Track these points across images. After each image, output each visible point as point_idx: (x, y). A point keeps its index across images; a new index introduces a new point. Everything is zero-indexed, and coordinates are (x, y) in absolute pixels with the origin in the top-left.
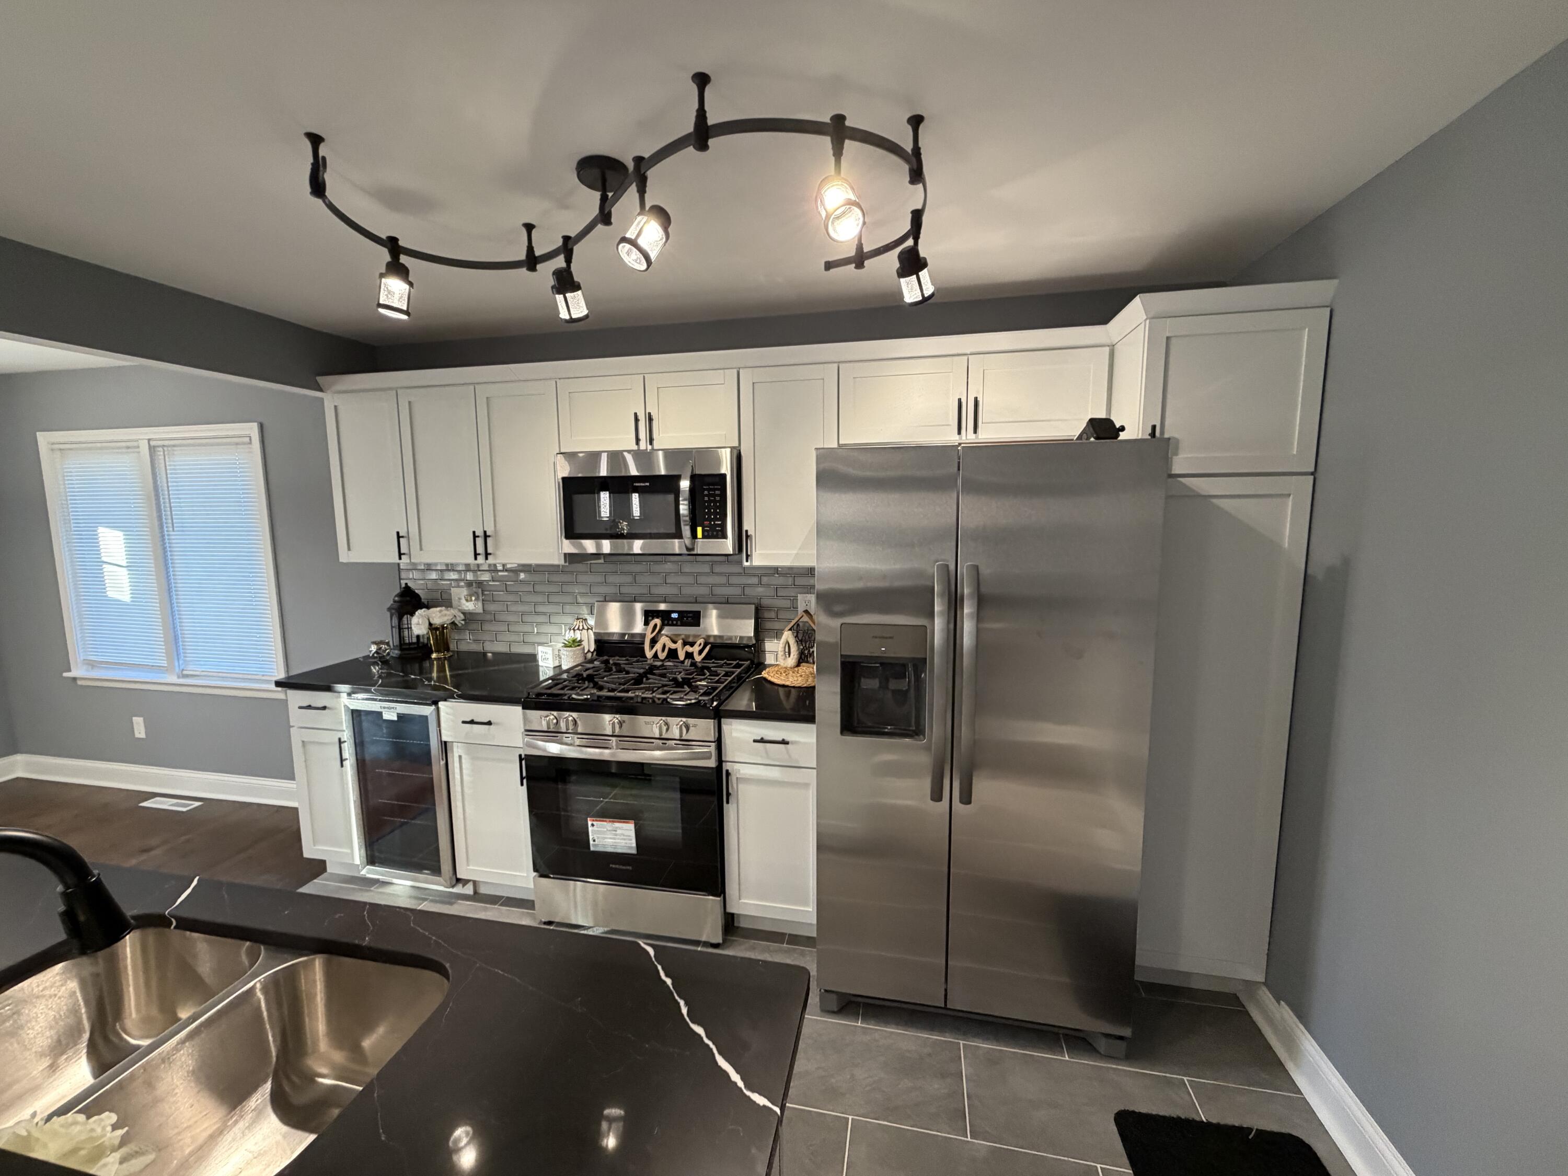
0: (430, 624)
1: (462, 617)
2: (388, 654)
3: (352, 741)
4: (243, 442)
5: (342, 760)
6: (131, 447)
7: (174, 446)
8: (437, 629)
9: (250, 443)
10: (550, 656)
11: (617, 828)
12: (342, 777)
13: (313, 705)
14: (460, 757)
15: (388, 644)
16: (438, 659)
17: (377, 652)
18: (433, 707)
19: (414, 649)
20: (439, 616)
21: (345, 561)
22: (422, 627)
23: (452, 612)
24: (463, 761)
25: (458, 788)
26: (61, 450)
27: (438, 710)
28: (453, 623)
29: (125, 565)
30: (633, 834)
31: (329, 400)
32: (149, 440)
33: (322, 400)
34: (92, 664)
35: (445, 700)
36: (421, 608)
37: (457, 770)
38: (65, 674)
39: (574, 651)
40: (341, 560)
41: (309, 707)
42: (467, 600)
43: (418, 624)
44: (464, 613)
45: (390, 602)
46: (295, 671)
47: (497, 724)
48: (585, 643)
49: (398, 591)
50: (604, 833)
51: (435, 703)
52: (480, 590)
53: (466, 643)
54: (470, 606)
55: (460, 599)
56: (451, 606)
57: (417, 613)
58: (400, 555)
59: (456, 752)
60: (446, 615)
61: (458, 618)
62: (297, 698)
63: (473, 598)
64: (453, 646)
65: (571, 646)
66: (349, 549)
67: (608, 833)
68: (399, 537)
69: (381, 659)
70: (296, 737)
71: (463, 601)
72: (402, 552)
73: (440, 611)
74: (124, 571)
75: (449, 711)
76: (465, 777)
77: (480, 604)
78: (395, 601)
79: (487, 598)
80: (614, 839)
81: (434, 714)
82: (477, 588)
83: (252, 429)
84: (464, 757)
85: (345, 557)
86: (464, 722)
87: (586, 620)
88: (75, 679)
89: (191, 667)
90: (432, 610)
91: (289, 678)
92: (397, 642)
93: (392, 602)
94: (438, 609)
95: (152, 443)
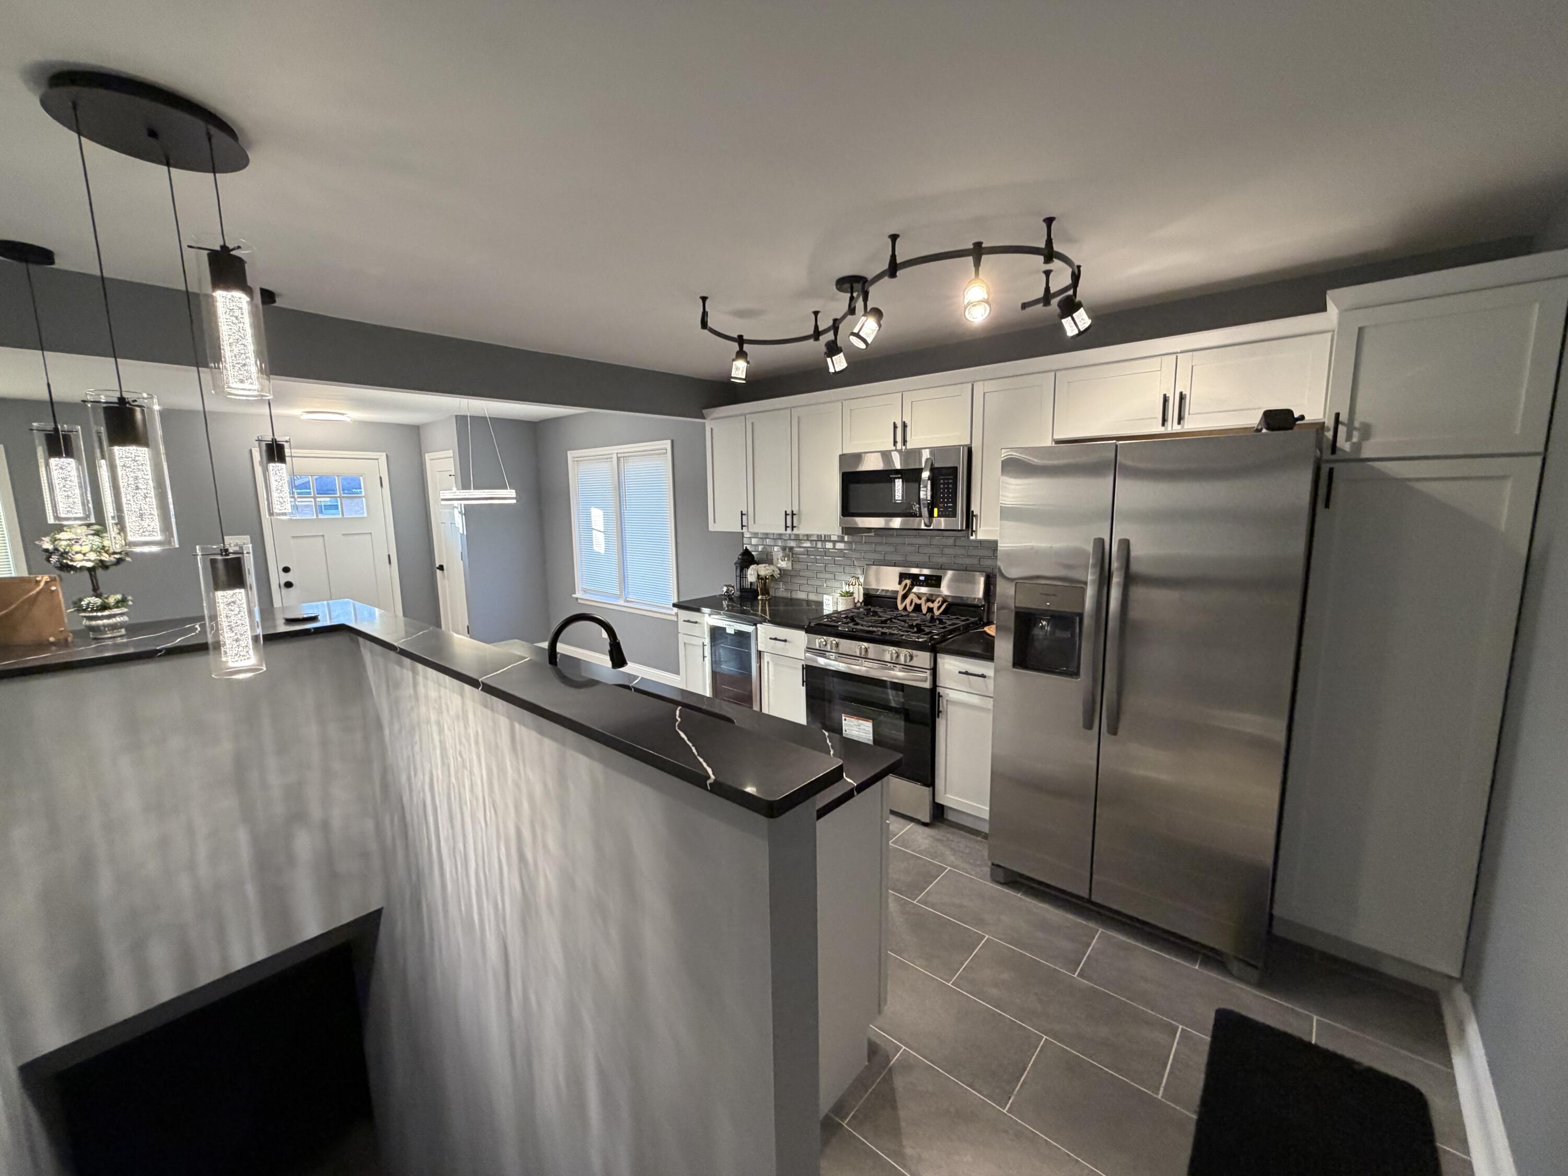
0: (758, 575)
1: (779, 572)
2: (733, 594)
3: (710, 645)
4: (661, 453)
5: (704, 657)
6: (608, 458)
7: (629, 457)
8: (762, 579)
9: (666, 453)
10: (831, 602)
11: (861, 724)
12: (704, 665)
13: (691, 620)
14: (768, 662)
15: (733, 587)
16: (762, 600)
17: (726, 592)
18: (754, 627)
19: (748, 592)
20: (764, 570)
21: (712, 530)
22: (753, 576)
23: (772, 567)
24: (770, 665)
25: (766, 684)
26: (577, 461)
27: (757, 629)
28: (772, 576)
29: (603, 531)
30: (871, 730)
31: (708, 424)
32: (617, 453)
33: (704, 424)
34: (585, 591)
35: (761, 624)
36: (754, 564)
37: (766, 671)
38: (573, 596)
39: (846, 600)
40: (710, 530)
41: (689, 621)
42: (782, 560)
43: (751, 575)
44: (780, 570)
45: (736, 560)
46: (682, 599)
47: (789, 642)
48: (856, 595)
49: (741, 551)
50: (852, 726)
51: (755, 625)
52: (791, 553)
53: (781, 591)
54: (783, 564)
55: (778, 559)
56: (772, 564)
57: (751, 567)
58: (742, 526)
59: (766, 658)
60: (768, 570)
61: (776, 573)
62: (684, 614)
63: (786, 559)
64: (772, 592)
65: (845, 596)
66: (715, 522)
67: (855, 727)
68: (742, 514)
69: (729, 597)
70: (682, 639)
71: (780, 561)
72: (744, 524)
73: (765, 567)
74: (602, 535)
75: (764, 631)
76: (770, 677)
77: (790, 563)
78: (739, 559)
79: (796, 560)
80: (859, 732)
81: (755, 632)
82: (789, 552)
83: (667, 444)
84: (770, 663)
85: (712, 527)
86: (771, 639)
87: (858, 578)
88: (577, 599)
89: (630, 596)
90: (760, 565)
91: (679, 602)
92: (738, 587)
93: (737, 559)
94: (764, 565)
95: (619, 455)
